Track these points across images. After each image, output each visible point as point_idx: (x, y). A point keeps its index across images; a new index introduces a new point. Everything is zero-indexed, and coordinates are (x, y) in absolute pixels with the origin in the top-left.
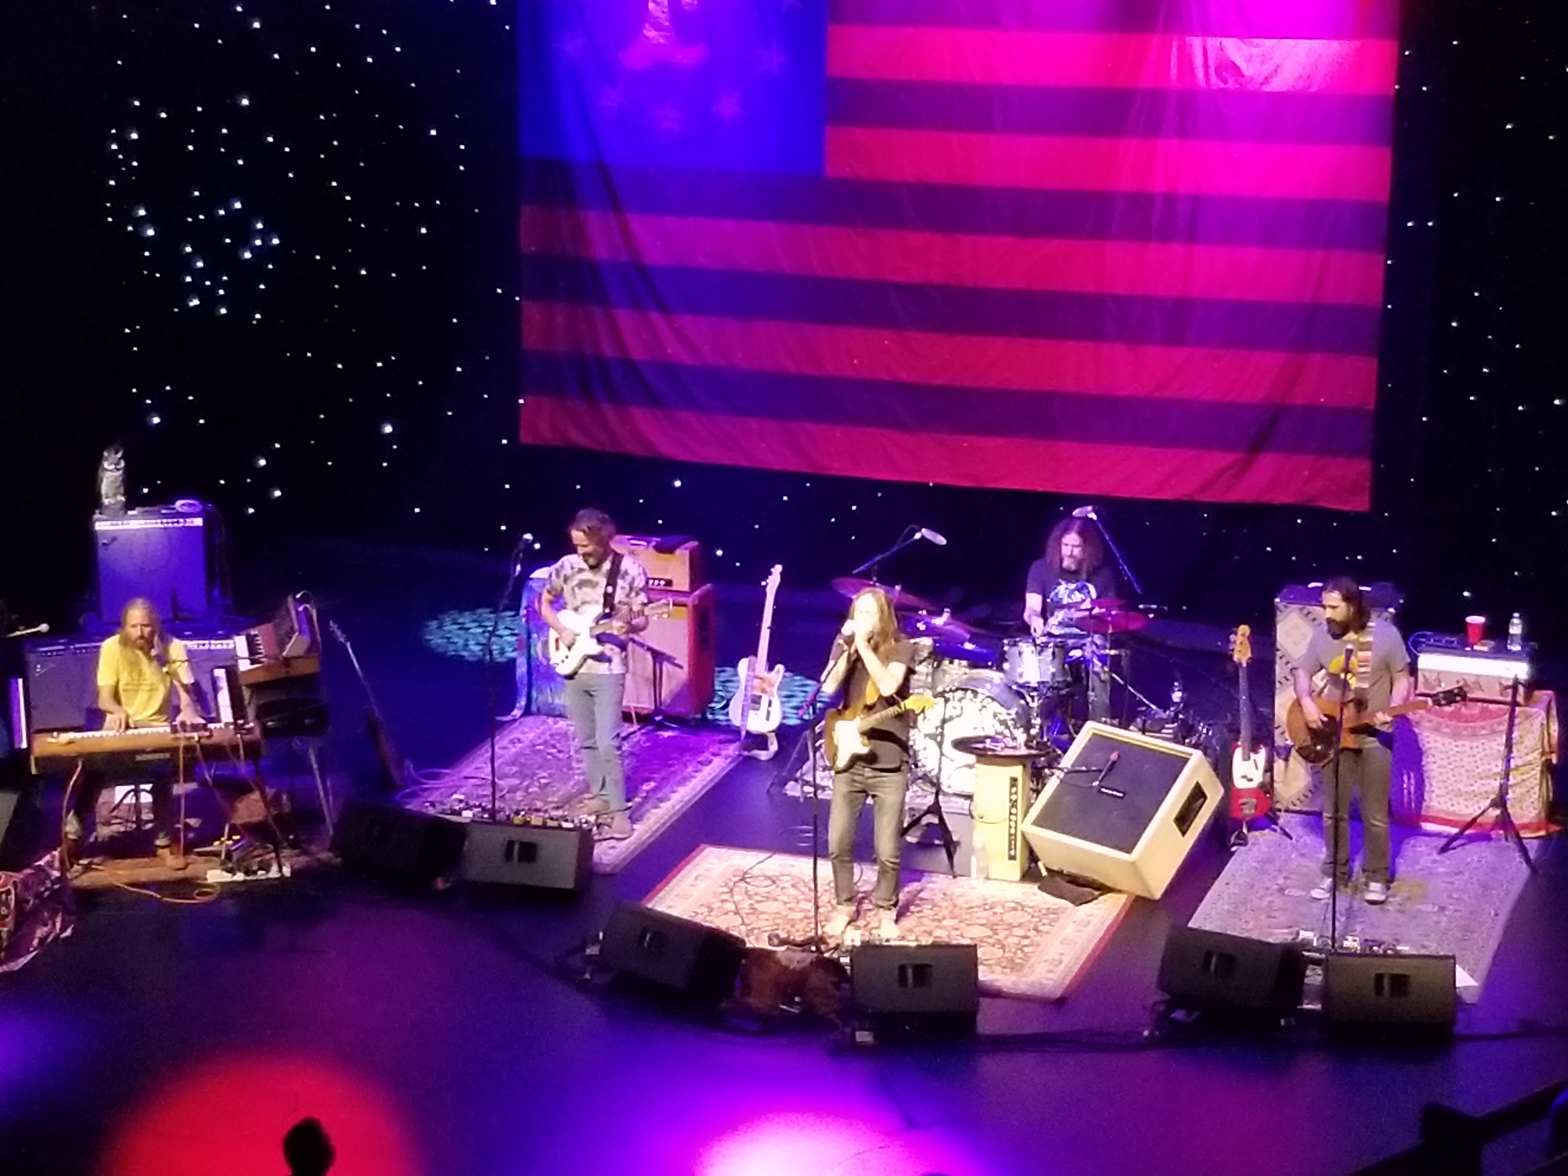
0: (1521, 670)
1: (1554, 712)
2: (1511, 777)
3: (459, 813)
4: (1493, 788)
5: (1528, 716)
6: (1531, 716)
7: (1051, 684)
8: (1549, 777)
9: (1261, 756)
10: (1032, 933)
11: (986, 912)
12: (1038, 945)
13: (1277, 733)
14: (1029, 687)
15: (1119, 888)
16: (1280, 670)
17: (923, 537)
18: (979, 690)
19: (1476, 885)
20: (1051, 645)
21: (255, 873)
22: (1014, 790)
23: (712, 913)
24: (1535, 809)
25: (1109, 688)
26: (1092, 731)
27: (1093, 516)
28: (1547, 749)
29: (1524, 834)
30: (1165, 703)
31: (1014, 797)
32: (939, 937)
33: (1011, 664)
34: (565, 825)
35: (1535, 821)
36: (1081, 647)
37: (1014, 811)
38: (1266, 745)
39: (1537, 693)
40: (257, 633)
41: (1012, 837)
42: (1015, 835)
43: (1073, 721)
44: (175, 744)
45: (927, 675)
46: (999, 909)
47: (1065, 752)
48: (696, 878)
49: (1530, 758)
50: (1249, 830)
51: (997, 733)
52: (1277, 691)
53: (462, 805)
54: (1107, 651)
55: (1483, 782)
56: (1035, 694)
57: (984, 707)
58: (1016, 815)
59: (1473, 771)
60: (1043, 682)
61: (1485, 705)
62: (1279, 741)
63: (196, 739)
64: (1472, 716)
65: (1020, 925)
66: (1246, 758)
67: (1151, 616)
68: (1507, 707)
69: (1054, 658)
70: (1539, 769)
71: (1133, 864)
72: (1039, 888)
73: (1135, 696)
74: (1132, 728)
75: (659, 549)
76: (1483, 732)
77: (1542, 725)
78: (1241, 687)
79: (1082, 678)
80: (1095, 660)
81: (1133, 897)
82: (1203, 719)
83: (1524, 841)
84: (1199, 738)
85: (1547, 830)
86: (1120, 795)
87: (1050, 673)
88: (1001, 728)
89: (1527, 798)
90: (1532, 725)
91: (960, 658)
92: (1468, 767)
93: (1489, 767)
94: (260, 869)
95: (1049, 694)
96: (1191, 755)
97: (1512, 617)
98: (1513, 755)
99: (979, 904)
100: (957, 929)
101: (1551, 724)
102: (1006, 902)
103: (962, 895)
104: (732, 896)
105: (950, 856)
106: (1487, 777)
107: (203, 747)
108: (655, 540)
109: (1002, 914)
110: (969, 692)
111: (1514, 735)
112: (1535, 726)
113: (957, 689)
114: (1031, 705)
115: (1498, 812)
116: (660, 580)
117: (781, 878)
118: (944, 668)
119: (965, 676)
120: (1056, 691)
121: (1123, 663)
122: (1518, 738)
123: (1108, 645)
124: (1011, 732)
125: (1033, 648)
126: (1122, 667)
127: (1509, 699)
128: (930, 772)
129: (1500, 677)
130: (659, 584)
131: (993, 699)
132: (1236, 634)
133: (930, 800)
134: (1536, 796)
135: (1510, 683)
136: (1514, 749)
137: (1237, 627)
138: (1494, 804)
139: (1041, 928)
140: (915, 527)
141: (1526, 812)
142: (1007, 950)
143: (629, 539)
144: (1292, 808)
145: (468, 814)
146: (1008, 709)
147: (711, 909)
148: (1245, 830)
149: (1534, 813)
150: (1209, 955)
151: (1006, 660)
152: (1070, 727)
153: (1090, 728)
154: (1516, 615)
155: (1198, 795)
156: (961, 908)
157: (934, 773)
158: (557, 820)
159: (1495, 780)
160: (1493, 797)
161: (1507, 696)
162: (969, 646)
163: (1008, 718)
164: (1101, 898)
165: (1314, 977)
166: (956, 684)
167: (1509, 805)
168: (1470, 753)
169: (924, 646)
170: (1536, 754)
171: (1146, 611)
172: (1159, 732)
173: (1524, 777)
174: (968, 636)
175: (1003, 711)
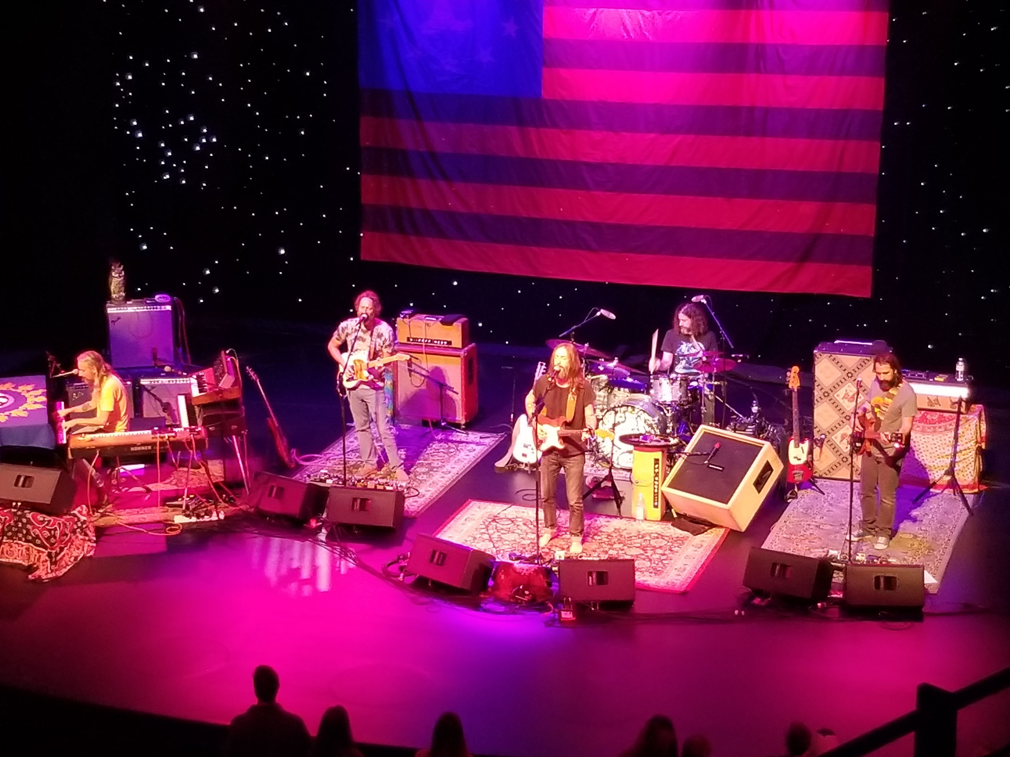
0: (963, 392)
1: (983, 417)
2: (957, 457)
3: (324, 481)
4: (946, 463)
5: (968, 421)
6: (969, 420)
7: (679, 402)
8: (980, 457)
9: (806, 445)
10: (667, 552)
11: (640, 539)
12: (671, 559)
13: (815, 431)
14: (666, 404)
15: (721, 524)
16: (817, 393)
17: (601, 314)
18: (635, 406)
19: (936, 521)
20: (679, 379)
21: (203, 517)
22: (657, 466)
23: (476, 541)
24: (972, 476)
25: (714, 404)
26: (704, 431)
27: (704, 301)
28: (979, 440)
29: (965, 491)
30: (747, 413)
31: (657, 470)
32: (612, 555)
33: (655, 390)
34: (388, 488)
35: (972, 483)
36: (697, 381)
37: (657, 479)
38: (809, 438)
39: (973, 406)
40: (203, 374)
41: (656, 495)
42: (658, 493)
43: (692, 424)
44: (154, 440)
45: (604, 397)
46: (648, 538)
47: (687, 443)
48: (466, 520)
49: (969, 445)
50: (799, 489)
51: (646, 432)
52: (815, 406)
53: (326, 476)
54: (713, 383)
55: (939, 460)
56: (669, 408)
57: (639, 416)
58: (658, 481)
59: (934, 453)
60: (675, 401)
61: (941, 414)
62: (817, 436)
63: (167, 438)
64: (933, 420)
65: (661, 547)
66: (797, 446)
67: (739, 361)
68: (955, 415)
69: (680, 387)
70: (974, 452)
71: (729, 510)
72: (672, 525)
73: (730, 409)
74: (728, 428)
75: (443, 322)
76: (940, 430)
77: (976, 425)
78: (793, 404)
79: (698, 399)
80: (706, 388)
81: (729, 530)
82: (770, 422)
83: (966, 496)
84: (768, 435)
85: (979, 488)
86: (721, 469)
87: (679, 396)
88: (649, 429)
89: (966, 469)
90: (970, 425)
91: (624, 387)
92: (930, 451)
93: (944, 451)
94: (206, 514)
95: (677, 408)
96: (763, 445)
97: (958, 361)
98: (958, 443)
99: (636, 535)
100: (623, 550)
101: (982, 425)
102: (652, 533)
103: (625, 529)
104: (487, 530)
105: (619, 507)
106: (943, 457)
107: (170, 442)
108: (441, 318)
109: (649, 540)
110: (630, 408)
111: (959, 432)
112: (972, 426)
113: (622, 406)
114: (667, 415)
115: (949, 478)
116: (444, 341)
117: (517, 519)
118: (614, 392)
119: (627, 398)
120: (682, 407)
121: (722, 390)
122: (961, 433)
123: (713, 378)
124: (655, 431)
125: (668, 381)
126: (721, 392)
127: (956, 410)
128: (606, 455)
129: (950, 397)
130: (444, 344)
131: (644, 412)
132: (790, 371)
133: (606, 472)
134: (973, 468)
135: (956, 400)
136: (959, 440)
137: (791, 368)
138: (947, 473)
139: (673, 549)
140: (597, 308)
141: (966, 478)
142: (653, 562)
143: (425, 317)
144: (824, 476)
145: (329, 482)
146: (653, 417)
147: (475, 538)
148: (796, 490)
149: (971, 478)
150: (774, 565)
151: (652, 388)
152: (691, 428)
153: (703, 428)
154: (960, 359)
155: (768, 468)
156: (625, 538)
157: (608, 456)
158: (383, 485)
159: (948, 458)
160: (946, 469)
161: (955, 408)
162: (629, 380)
163: (653, 423)
164: (709, 531)
165: (838, 578)
166: (622, 403)
167: (956, 474)
168: (932, 442)
169: (603, 381)
170: (973, 443)
171: (736, 359)
172: (744, 431)
173: (965, 457)
174: (629, 374)
175: (650, 418)
